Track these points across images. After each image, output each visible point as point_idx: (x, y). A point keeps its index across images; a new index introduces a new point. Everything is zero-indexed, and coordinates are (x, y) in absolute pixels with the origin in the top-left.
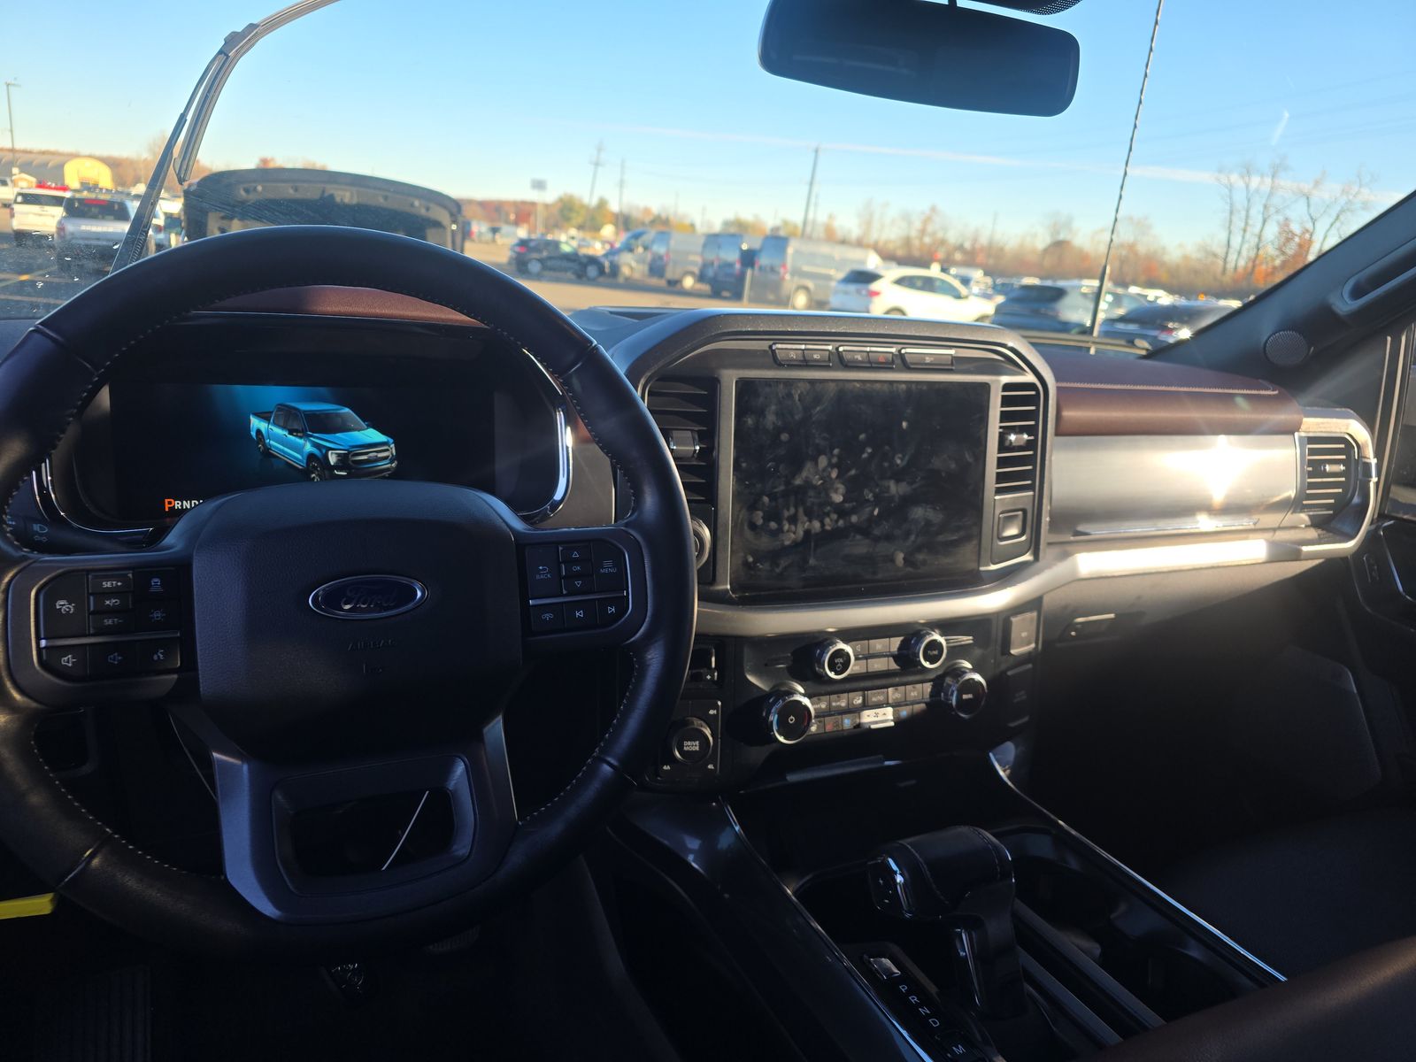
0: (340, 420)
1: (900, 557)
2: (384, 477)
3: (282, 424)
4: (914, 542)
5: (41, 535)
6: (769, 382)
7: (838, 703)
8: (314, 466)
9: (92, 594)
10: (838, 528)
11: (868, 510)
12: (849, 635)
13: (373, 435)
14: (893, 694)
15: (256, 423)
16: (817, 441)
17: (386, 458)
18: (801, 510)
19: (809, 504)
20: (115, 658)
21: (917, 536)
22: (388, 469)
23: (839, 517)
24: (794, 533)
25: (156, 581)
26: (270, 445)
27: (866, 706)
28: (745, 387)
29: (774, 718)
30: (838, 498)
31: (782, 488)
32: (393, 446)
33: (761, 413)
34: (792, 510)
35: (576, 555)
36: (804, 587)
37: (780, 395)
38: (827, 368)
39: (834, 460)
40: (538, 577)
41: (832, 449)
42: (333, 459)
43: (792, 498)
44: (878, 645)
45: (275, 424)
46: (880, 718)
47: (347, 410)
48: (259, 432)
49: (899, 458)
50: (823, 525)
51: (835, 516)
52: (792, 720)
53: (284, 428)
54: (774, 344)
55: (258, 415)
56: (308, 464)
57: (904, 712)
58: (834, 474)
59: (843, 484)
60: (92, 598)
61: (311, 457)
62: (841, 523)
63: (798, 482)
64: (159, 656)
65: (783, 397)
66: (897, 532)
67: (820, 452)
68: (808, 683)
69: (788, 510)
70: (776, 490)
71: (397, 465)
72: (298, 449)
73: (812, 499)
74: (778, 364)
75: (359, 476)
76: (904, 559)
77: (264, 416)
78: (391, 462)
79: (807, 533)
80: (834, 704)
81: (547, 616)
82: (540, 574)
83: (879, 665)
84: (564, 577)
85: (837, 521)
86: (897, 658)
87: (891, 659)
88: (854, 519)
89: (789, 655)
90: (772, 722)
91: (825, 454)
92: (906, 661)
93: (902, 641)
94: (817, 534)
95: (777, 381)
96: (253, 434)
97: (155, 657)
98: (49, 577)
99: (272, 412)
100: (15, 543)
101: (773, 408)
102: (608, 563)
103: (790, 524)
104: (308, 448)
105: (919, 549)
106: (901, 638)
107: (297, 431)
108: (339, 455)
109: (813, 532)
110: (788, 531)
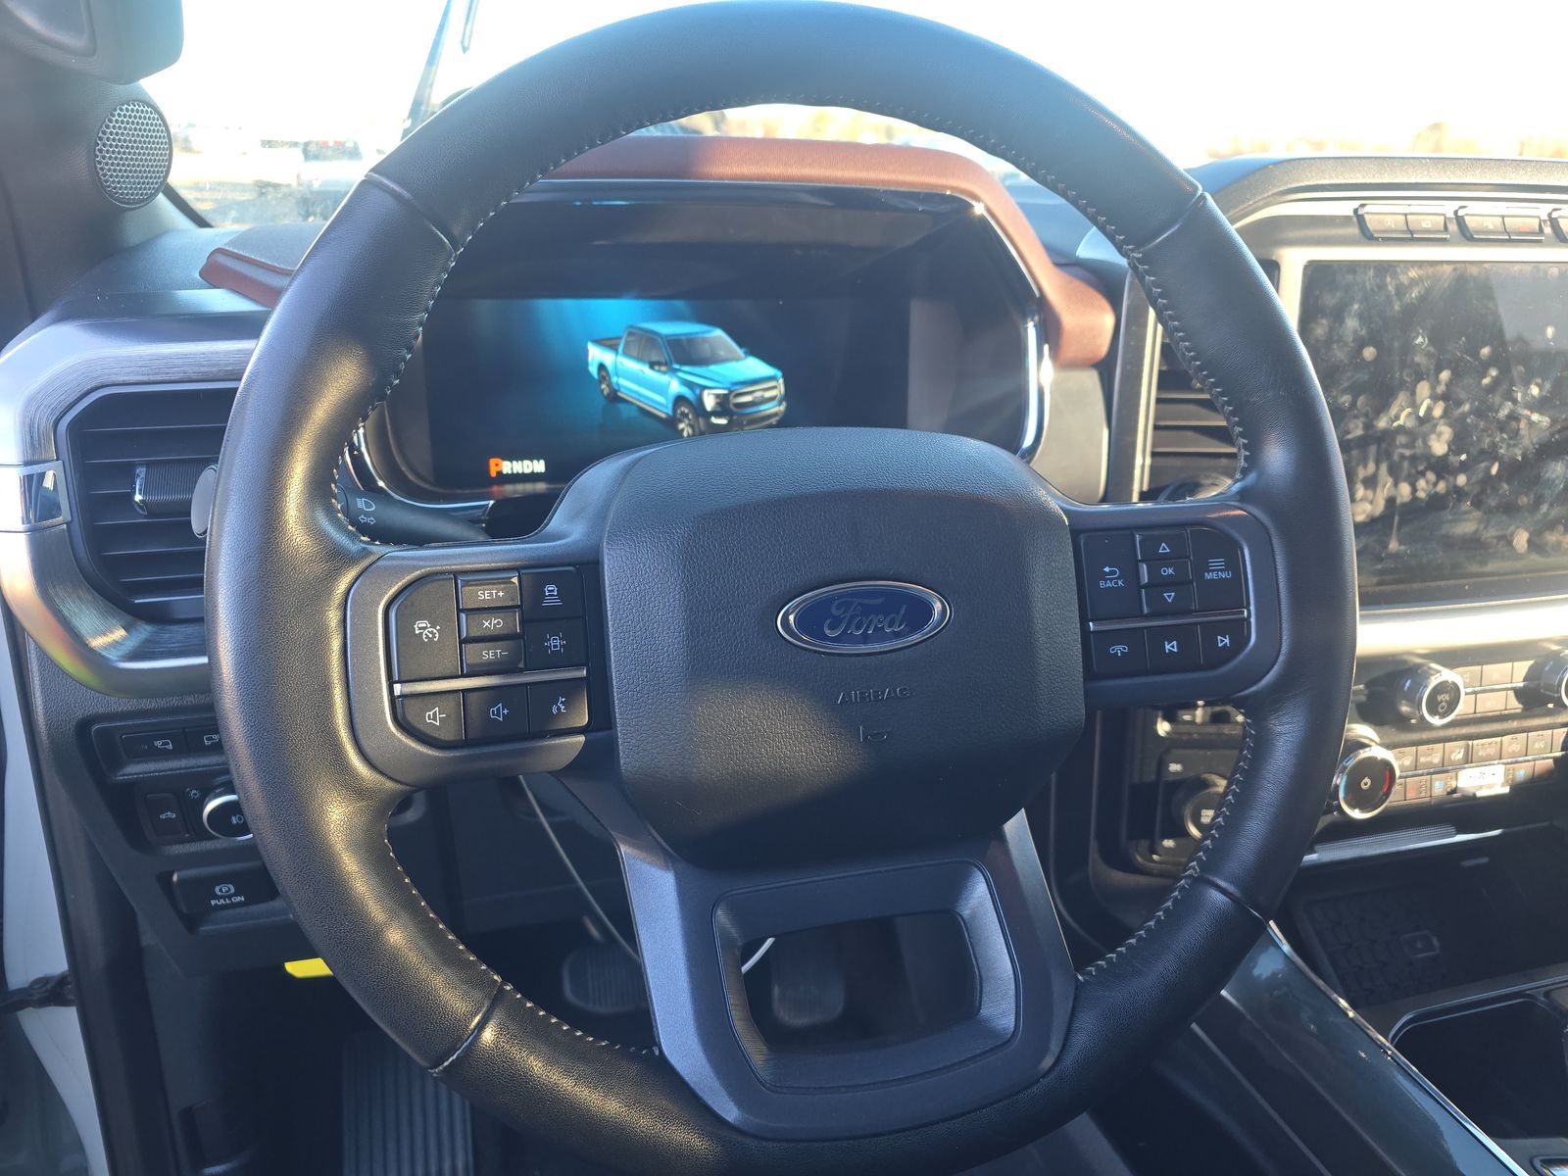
0: (707, 346)
1: (1521, 539)
2: (771, 426)
3: (635, 354)
4: (1546, 514)
5: (367, 515)
6: (1353, 267)
7: (1429, 759)
8: (683, 413)
9: (463, 611)
10: (1436, 493)
11: (1483, 465)
12: (1453, 657)
13: (755, 367)
14: (1512, 744)
15: (596, 355)
16: (1417, 359)
17: (772, 399)
18: (1384, 467)
19: (1396, 458)
20: (499, 712)
21: (1551, 505)
22: (776, 414)
23: (1440, 477)
24: (1371, 502)
25: (551, 589)
26: (618, 385)
27: (1468, 760)
28: (1317, 276)
29: (1340, 781)
30: (1439, 447)
31: (1359, 432)
32: (781, 381)
33: (1338, 315)
34: (1371, 467)
35: (1164, 548)
36: (1379, 584)
37: (1368, 287)
38: (1443, 241)
39: (1441, 389)
40: (1102, 584)
41: (1438, 371)
42: (710, 403)
43: (1373, 449)
44: (1495, 672)
45: (626, 354)
46: (1487, 781)
47: (718, 333)
48: (602, 367)
49: (1537, 385)
50: (1414, 490)
51: (1431, 476)
52: (1366, 783)
53: (639, 359)
54: (1363, 206)
55: (599, 342)
56: (675, 409)
57: (1522, 773)
58: (1438, 412)
59: (1450, 425)
60: (463, 616)
61: (680, 400)
62: (1441, 487)
63: (1382, 423)
64: (559, 709)
65: (1372, 289)
66: (1523, 500)
67: (1419, 376)
68: (1386, 728)
69: (1365, 467)
70: (1349, 437)
71: (787, 408)
72: (661, 390)
73: (1401, 450)
74: (1368, 237)
75: (741, 426)
76: (1529, 541)
77: (609, 343)
78: (780, 404)
79: (1391, 501)
80: (1422, 760)
81: (1119, 649)
82: (1106, 580)
83: (1491, 703)
84: (1146, 586)
85: (1435, 484)
86: (1519, 693)
87: (1511, 694)
88: (1462, 480)
89: (1362, 687)
90: (1337, 787)
91: (1428, 379)
92: (1535, 698)
93: (1531, 668)
94: (1404, 505)
95: (1366, 265)
96: (593, 370)
97: (555, 710)
98: (400, 584)
99: (620, 338)
100: (350, 527)
101: (1356, 306)
102: (1217, 563)
103: (1366, 488)
104: (675, 387)
105: (1551, 525)
106: (1532, 662)
107: (660, 364)
108: (717, 396)
109: (1399, 501)
110: (1361, 500)
